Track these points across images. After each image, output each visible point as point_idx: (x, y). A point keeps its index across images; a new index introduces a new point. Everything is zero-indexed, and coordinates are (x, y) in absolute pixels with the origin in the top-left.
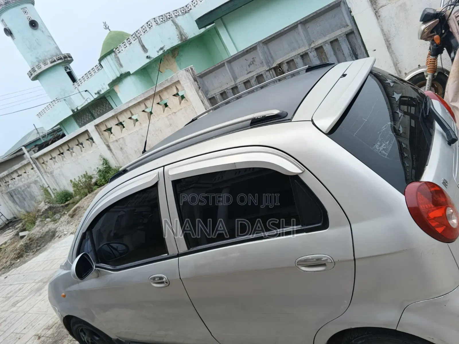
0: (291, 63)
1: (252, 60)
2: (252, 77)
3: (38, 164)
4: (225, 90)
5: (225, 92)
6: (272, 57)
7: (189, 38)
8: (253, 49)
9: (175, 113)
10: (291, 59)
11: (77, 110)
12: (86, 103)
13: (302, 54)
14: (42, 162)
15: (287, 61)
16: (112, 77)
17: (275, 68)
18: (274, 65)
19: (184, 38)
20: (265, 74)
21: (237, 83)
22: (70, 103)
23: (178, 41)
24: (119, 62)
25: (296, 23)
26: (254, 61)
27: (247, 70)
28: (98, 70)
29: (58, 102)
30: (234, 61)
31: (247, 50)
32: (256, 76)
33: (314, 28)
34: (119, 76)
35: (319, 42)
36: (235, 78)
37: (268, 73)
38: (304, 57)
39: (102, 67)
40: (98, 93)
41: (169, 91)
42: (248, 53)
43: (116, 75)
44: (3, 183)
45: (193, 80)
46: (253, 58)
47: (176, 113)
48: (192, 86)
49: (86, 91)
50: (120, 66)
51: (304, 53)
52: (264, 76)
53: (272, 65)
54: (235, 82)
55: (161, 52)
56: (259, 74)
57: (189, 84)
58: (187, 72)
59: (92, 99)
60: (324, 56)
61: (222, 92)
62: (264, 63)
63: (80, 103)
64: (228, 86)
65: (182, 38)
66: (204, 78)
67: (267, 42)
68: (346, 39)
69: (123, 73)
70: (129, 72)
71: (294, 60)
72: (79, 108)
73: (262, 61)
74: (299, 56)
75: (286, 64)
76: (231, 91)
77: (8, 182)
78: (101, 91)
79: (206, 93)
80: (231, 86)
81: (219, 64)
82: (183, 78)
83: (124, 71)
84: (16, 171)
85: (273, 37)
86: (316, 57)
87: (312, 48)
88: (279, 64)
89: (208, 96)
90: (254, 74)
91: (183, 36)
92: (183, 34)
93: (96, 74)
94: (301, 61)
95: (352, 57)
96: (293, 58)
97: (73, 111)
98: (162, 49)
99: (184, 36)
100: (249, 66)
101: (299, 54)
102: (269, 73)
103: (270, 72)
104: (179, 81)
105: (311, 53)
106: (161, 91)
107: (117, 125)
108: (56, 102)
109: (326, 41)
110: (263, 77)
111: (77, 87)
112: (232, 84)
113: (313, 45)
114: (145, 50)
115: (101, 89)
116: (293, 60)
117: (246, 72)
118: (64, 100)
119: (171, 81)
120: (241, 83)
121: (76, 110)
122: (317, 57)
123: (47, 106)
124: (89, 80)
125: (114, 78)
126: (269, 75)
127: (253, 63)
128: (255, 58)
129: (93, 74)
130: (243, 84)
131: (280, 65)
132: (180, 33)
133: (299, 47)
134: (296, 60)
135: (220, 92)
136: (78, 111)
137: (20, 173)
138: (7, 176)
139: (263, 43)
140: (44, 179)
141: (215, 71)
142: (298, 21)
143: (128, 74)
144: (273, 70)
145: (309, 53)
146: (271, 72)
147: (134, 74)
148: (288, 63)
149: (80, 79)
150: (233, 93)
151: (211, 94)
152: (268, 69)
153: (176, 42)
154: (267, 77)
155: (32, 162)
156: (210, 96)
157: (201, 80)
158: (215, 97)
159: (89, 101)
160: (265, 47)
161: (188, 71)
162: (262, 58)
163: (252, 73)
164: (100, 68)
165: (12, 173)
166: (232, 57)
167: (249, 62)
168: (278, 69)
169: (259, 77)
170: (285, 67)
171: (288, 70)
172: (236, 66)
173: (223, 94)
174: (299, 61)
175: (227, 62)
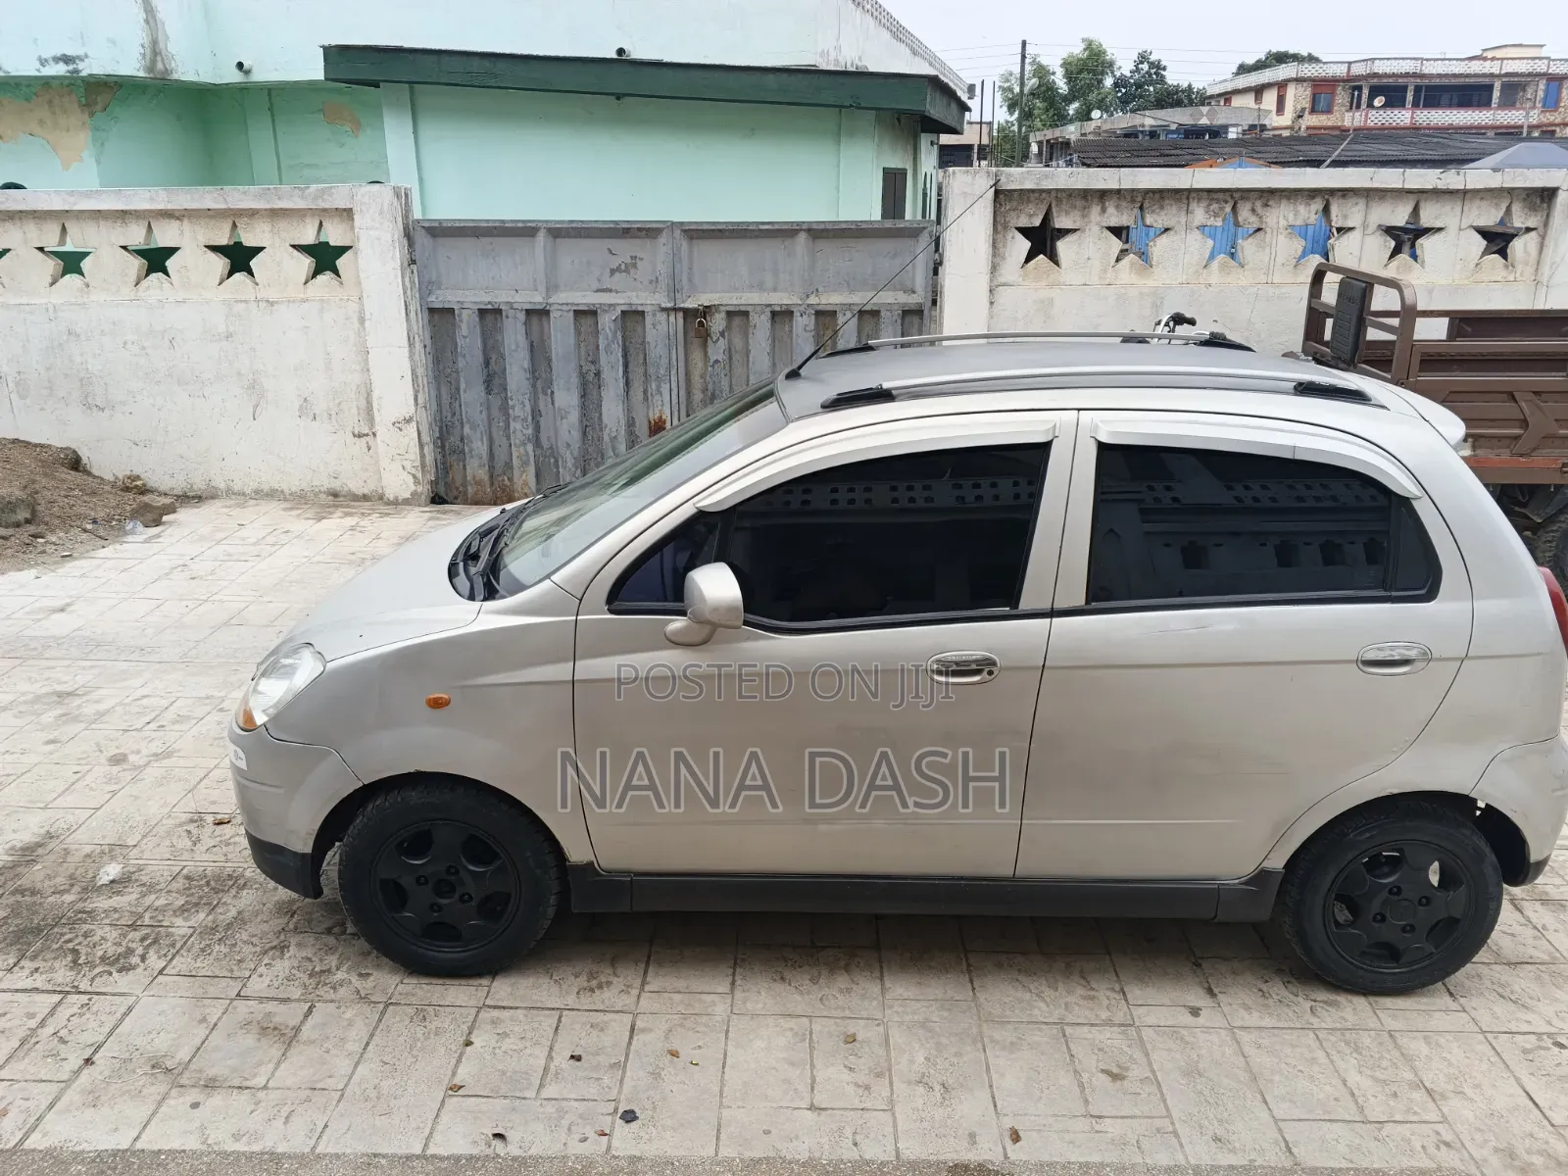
0: (737, 321)
1: (629, 261)
2: (610, 305)
4: (502, 307)
5: (498, 312)
6: (692, 280)
7: (175, 76)
8: (647, 232)
9: (272, 304)
10: (743, 308)
13: (778, 309)
15: (732, 309)
17: (686, 312)
18: (690, 304)
19: (160, 66)
20: (654, 315)
21: (551, 301)
23: (138, 65)
25: (798, 223)
26: (635, 266)
27: (599, 280)
30: (569, 237)
31: (629, 229)
32: (624, 308)
33: (832, 258)
35: (832, 299)
36: (552, 288)
37: (662, 316)
38: (777, 319)
41: (282, 224)
42: (625, 238)
45: (401, 227)
46: (634, 258)
47: (276, 307)
48: (394, 248)
51: (783, 308)
52: (649, 319)
53: (683, 302)
54: (548, 297)
55: (61, 69)
56: (634, 308)
58: (395, 199)
60: (826, 339)
61: (490, 307)
62: (663, 286)
64: (517, 300)
65: (153, 62)
66: (441, 240)
67: (697, 233)
68: (899, 321)
71: (751, 314)
73: (657, 278)
74: (769, 309)
75: (723, 315)
76: (522, 316)
79: (426, 287)
80: (530, 303)
81: (520, 225)
85: (720, 230)
86: (811, 331)
87: (808, 305)
88: (706, 307)
89: (432, 298)
90: (622, 300)
91: (159, 58)
92: (160, 53)
94: (769, 325)
96: (749, 309)
98: (66, 59)
99: (162, 59)
100: (613, 272)
101: (770, 305)
102: (665, 316)
103: (668, 316)
104: (350, 210)
105: (801, 315)
109: (850, 305)
110: (643, 322)
112: (537, 299)
113: (813, 300)
116: (746, 314)
117: (595, 285)
120: (565, 308)
122: (813, 333)
126: (664, 323)
128: (641, 259)
130: (571, 314)
131: (706, 311)
132: (154, 43)
133: (775, 290)
134: (754, 318)
135: (481, 303)
139: (685, 231)
141: (492, 236)
142: (804, 222)
144: (680, 315)
145: (797, 314)
146: (672, 318)
148: (730, 314)
150: (525, 324)
151: (441, 298)
152: (669, 305)
153: (129, 64)
154: (654, 325)
156: (438, 300)
157: (428, 240)
158: (456, 312)
160: (685, 244)
161: (398, 196)
162: (662, 268)
163: (614, 295)
166: (574, 225)
167: (615, 262)
168: (696, 320)
169: (632, 317)
170: (717, 323)
171: (722, 334)
172: (572, 254)
173: (490, 315)
174: (761, 323)
175: (549, 230)
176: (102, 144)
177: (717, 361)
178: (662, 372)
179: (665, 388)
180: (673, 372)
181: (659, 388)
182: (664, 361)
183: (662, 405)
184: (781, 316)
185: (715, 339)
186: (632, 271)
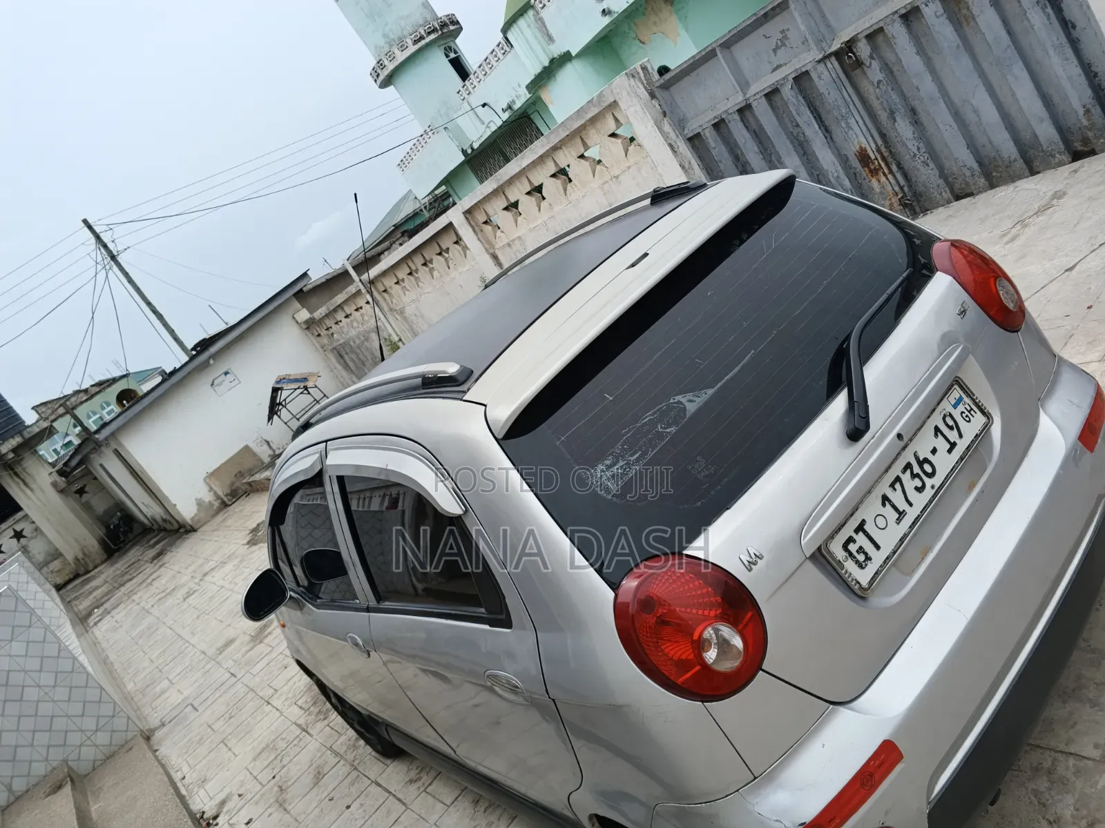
0: (880, 38)
1: (780, 36)
2: (784, 79)
3: (375, 293)
4: (724, 116)
5: (723, 120)
6: (829, 26)
8: (778, 7)
9: (617, 177)
10: (876, 27)
11: (472, 149)
12: (489, 133)
13: (903, 11)
14: (383, 289)
15: (868, 32)
16: (534, 69)
17: (837, 54)
18: (835, 47)
20: (815, 69)
21: (748, 96)
22: (458, 134)
24: (544, 29)
26: (786, 37)
27: (770, 63)
28: (504, 54)
29: (434, 133)
30: (737, 42)
31: (766, 13)
32: (793, 76)
34: (546, 63)
36: (744, 85)
37: (821, 67)
38: (911, 18)
39: (512, 46)
40: (510, 107)
41: (599, 125)
42: (769, 21)
43: (541, 63)
44: (324, 331)
45: (646, 95)
46: (782, 32)
47: (620, 178)
48: (645, 113)
49: (484, 105)
50: (547, 39)
51: (909, 8)
52: (814, 75)
53: (830, 47)
54: (745, 94)
56: (799, 72)
57: (638, 108)
58: (632, 80)
59: (499, 123)
60: (964, 11)
61: (717, 120)
62: (810, 41)
63: (478, 132)
64: (729, 106)
66: (673, 89)
69: (556, 56)
70: (568, 52)
71: (885, 28)
72: (476, 146)
73: (806, 38)
74: (897, 16)
75: (864, 41)
76: (737, 117)
77: (331, 327)
78: (514, 102)
79: (680, 124)
80: (736, 104)
81: (703, 52)
82: (624, 93)
83: (557, 50)
84: (340, 307)
86: (942, 15)
88: (848, 41)
89: (686, 131)
90: (788, 71)
93: (501, 63)
94: (905, 28)
95: (1042, 8)
96: (881, 24)
97: (464, 152)
100: (775, 51)
101: (896, 12)
102: (823, 65)
103: (825, 64)
104: (615, 101)
105: (927, 5)
106: (583, 127)
107: (505, 209)
108: (430, 134)
110: (811, 79)
111: (466, 96)
112: (738, 100)
115: (515, 99)
116: (881, 30)
117: (770, 68)
118: (445, 128)
119: (599, 102)
120: (757, 97)
121: (469, 151)
122: (945, 16)
123: (414, 145)
124: (489, 79)
125: (538, 69)
126: (826, 73)
127: (784, 45)
128: (788, 30)
129: (495, 64)
130: (763, 98)
131: (850, 45)
134: (889, 30)
135: (710, 120)
136: (475, 153)
137: (348, 310)
138: (327, 316)
140: (389, 323)
141: (695, 69)
143: (566, 58)
144: (833, 59)
145: (923, 7)
146: (829, 65)
147: (579, 55)
148: (871, 37)
149: (475, 72)
150: (742, 120)
151: (692, 128)
152: (821, 56)
154: (819, 77)
155: (364, 291)
156: (690, 131)
157: (665, 94)
158: (702, 134)
159: (494, 128)
161: (633, 76)
162: (803, 28)
163: (784, 68)
164: (508, 49)
165: (335, 310)
166: (732, 34)
167: (773, 43)
168: (846, 57)
169: (802, 80)
170: (863, 49)
171: (871, 57)
172: (742, 52)
173: (720, 125)
174: (898, 31)
175: (722, 45)
176: (686, 17)
177: (879, 82)
178: (844, 111)
179: (852, 121)
180: (852, 107)
181: (847, 123)
182: (840, 102)
183: (857, 137)
184: (910, 16)
185: (868, 64)
186: (787, 42)
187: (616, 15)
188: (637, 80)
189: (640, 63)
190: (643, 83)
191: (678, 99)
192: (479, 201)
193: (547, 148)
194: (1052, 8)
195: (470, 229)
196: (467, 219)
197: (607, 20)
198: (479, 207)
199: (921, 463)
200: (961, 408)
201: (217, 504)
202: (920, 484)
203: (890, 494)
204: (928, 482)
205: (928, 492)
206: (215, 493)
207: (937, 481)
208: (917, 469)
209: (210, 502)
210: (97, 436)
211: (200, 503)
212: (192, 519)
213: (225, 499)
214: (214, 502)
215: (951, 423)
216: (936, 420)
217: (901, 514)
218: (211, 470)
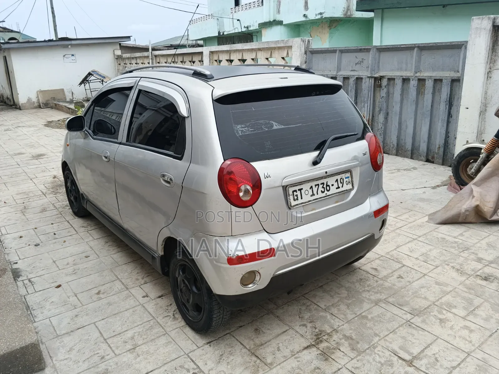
0: (392, 82)
1: (361, 60)
2: (353, 75)
3: (154, 61)
6: (378, 67)
7: (354, 16)
8: (366, 49)
10: (393, 77)
11: (223, 34)
12: (233, 32)
13: (405, 78)
14: (158, 61)
15: (390, 77)
16: (266, 19)
17: (376, 79)
18: (376, 76)
19: (349, 13)
20: (365, 79)
21: (338, 74)
22: (220, 24)
23: (341, 14)
24: (279, 7)
25: (414, 44)
26: (362, 62)
27: (352, 67)
28: (258, 6)
29: (212, 18)
30: (346, 53)
31: (361, 49)
32: (357, 77)
33: (428, 58)
34: (272, 20)
35: (424, 74)
36: (339, 69)
37: (368, 79)
38: (405, 82)
39: (263, 5)
40: (247, 27)
41: (280, 51)
42: (361, 52)
43: (270, 19)
44: (123, 63)
45: (303, 51)
46: (363, 59)
49: (238, 20)
50: (277, 11)
51: (407, 77)
52: (364, 81)
53: (374, 74)
54: (337, 73)
55: (319, 17)
56: (360, 77)
57: (298, 54)
58: (302, 42)
59: (240, 31)
60: (423, 90)
62: (370, 68)
63: (229, 28)
64: (329, 74)
65: (347, 12)
66: (314, 55)
67: (381, 50)
68: (450, 84)
69: (277, 20)
70: (282, 21)
71: (396, 79)
72: (225, 33)
73: (369, 66)
74: (402, 78)
75: (386, 80)
77: (127, 64)
78: (250, 26)
80: (332, 74)
81: (332, 49)
82: (297, 45)
83: (279, 18)
84: (136, 58)
85: (388, 48)
86: (415, 87)
87: (416, 76)
88: (381, 76)
90: (356, 74)
91: (349, 11)
92: (350, 10)
93: (255, 9)
94: (401, 84)
95: (446, 104)
96: (395, 77)
97: (219, 33)
98: (321, 14)
99: (350, 11)
100: (356, 64)
101: (402, 76)
102: (369, 80)
104: (291, 46)
105: (413, 80)
106: (274, 48)
107: (227, 60)
108: (210, 17)
109: (431, 77)
110: (362, 82)
111: (233, 12)
112: (334, 73)
113: (418, 74)
114: (306, 7)
115: (252, 26)
116: (394, 79)
117: (351, 69)
118: (217, 19)
119: (286, 43)
120: (341, 76)
121: (221, 34)
122: (416, 88)
123: (201, 17)
124: (246, 11)
125: (267, 20)
126: (368, 83)
127: (360, 64)
128: (365, 60)
129: (252, 7)
130: (342, 78)
131: (381, 78)
132: (348, 7)
133: (406, 70)
134: (396, 81)
136: (223, 36)
137: (138, 61)
138: (128, 58)
139: (377, 49)
141: (326, 53)
142: (416, 44)
143: (280, 23)
144: (373, 79)
145: (411, 80)
146: (371, 81)
147: (285, 25)
148: (389, 79)
149: (243, 6)
152: (370, 76)
153: (339, 14)
154: (365, 83)
155: (150, 57)
157: (311, 55)
159: (236, 31)
160: (377, 54)
161: (303, 41)
162: (370, 62)
163: (355, 72)
164: (260, 5)
165: (133, 58)
166: (346, 48)
167: (357, 60)
168: (378, 80)
169: (359, 79)
170: (384, 82)
171: (385, 87)
172: (345, 57)
174: (399, 83)
175: (340, 50)
176: (332, 37)
177: (383, 97)
178: (366, 99)
179: (366, 105)
180: (369, 100)
181: (364, 105)
182: (367, 96)
183: (365, 111)
184: (406, 80)
185: (383, 88)
186: (362, 64)
187: (308, 19)
188: (304, 43)
189: (309, 38)
190: (305, 46)
191: (314, 60)
192: (219, 51)
193: (257, 47)
194: (449, 106)
195: (209, 59)
196: (210, 55)
197: (304, 19)
198: (217, 53)
199: (327, 185)
200: (347, 180)
201: (36, 104)
202: (323, 191)
203: (314, 187)
204: (326, 192)
205: (324, 195)
206: (39, 100)
207: (329, 193)
208: (325, 186)
209: (34, 102)
210: (2, 45)
211: (29, 100)
212: (22, 104)
213: (41, 105)
214: (36, 103)
215: (342, 181)
216: (339, 177)
217: (313, 195)
218: (42, 90)
